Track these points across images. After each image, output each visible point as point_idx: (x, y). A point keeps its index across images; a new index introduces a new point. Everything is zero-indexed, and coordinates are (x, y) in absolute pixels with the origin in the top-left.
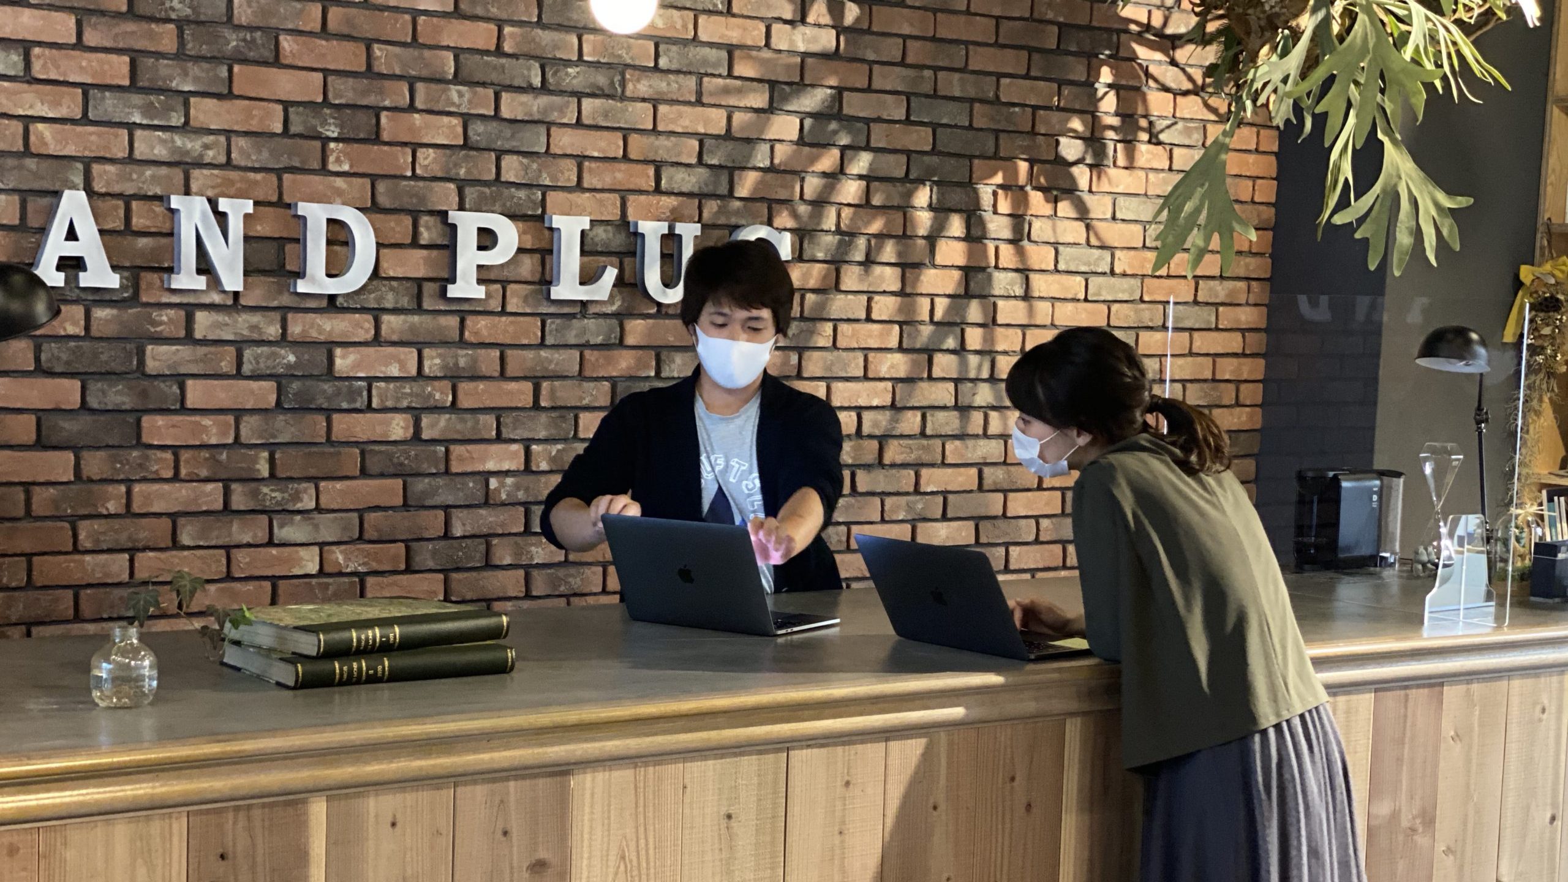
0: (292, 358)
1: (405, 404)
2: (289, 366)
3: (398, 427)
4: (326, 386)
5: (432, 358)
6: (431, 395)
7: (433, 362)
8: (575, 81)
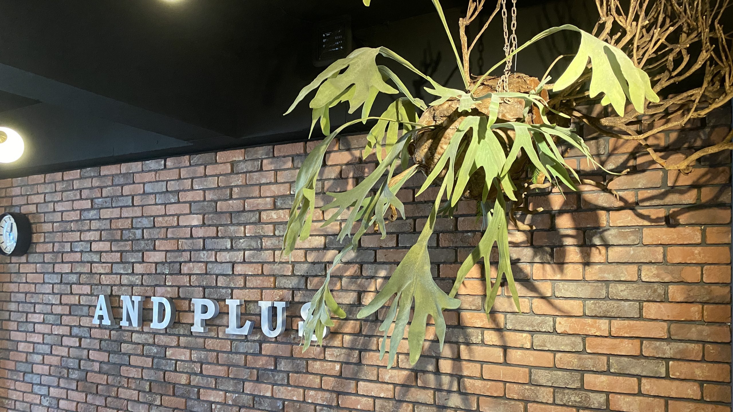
0: (155, 350)
1: (186, 371)
2: (154, 353)
3: (183, 379)
4: (164, 361)
5: (194, 354)
6: (193, 368)
7: (195, 356)
8: (243, 245)
